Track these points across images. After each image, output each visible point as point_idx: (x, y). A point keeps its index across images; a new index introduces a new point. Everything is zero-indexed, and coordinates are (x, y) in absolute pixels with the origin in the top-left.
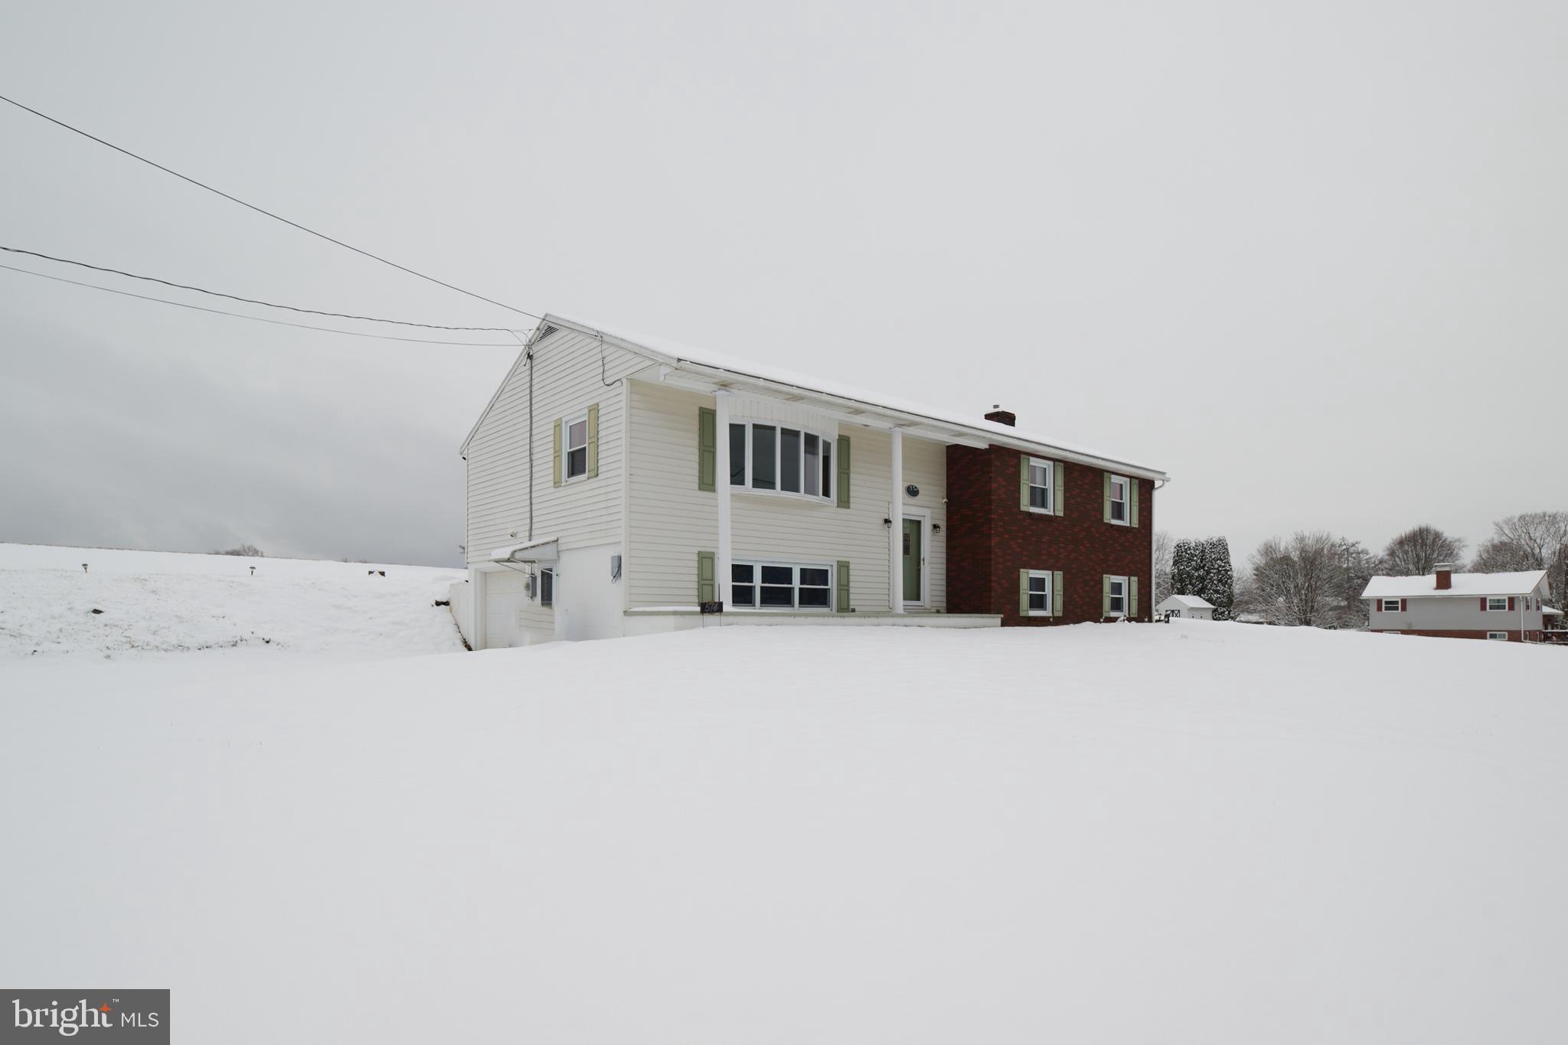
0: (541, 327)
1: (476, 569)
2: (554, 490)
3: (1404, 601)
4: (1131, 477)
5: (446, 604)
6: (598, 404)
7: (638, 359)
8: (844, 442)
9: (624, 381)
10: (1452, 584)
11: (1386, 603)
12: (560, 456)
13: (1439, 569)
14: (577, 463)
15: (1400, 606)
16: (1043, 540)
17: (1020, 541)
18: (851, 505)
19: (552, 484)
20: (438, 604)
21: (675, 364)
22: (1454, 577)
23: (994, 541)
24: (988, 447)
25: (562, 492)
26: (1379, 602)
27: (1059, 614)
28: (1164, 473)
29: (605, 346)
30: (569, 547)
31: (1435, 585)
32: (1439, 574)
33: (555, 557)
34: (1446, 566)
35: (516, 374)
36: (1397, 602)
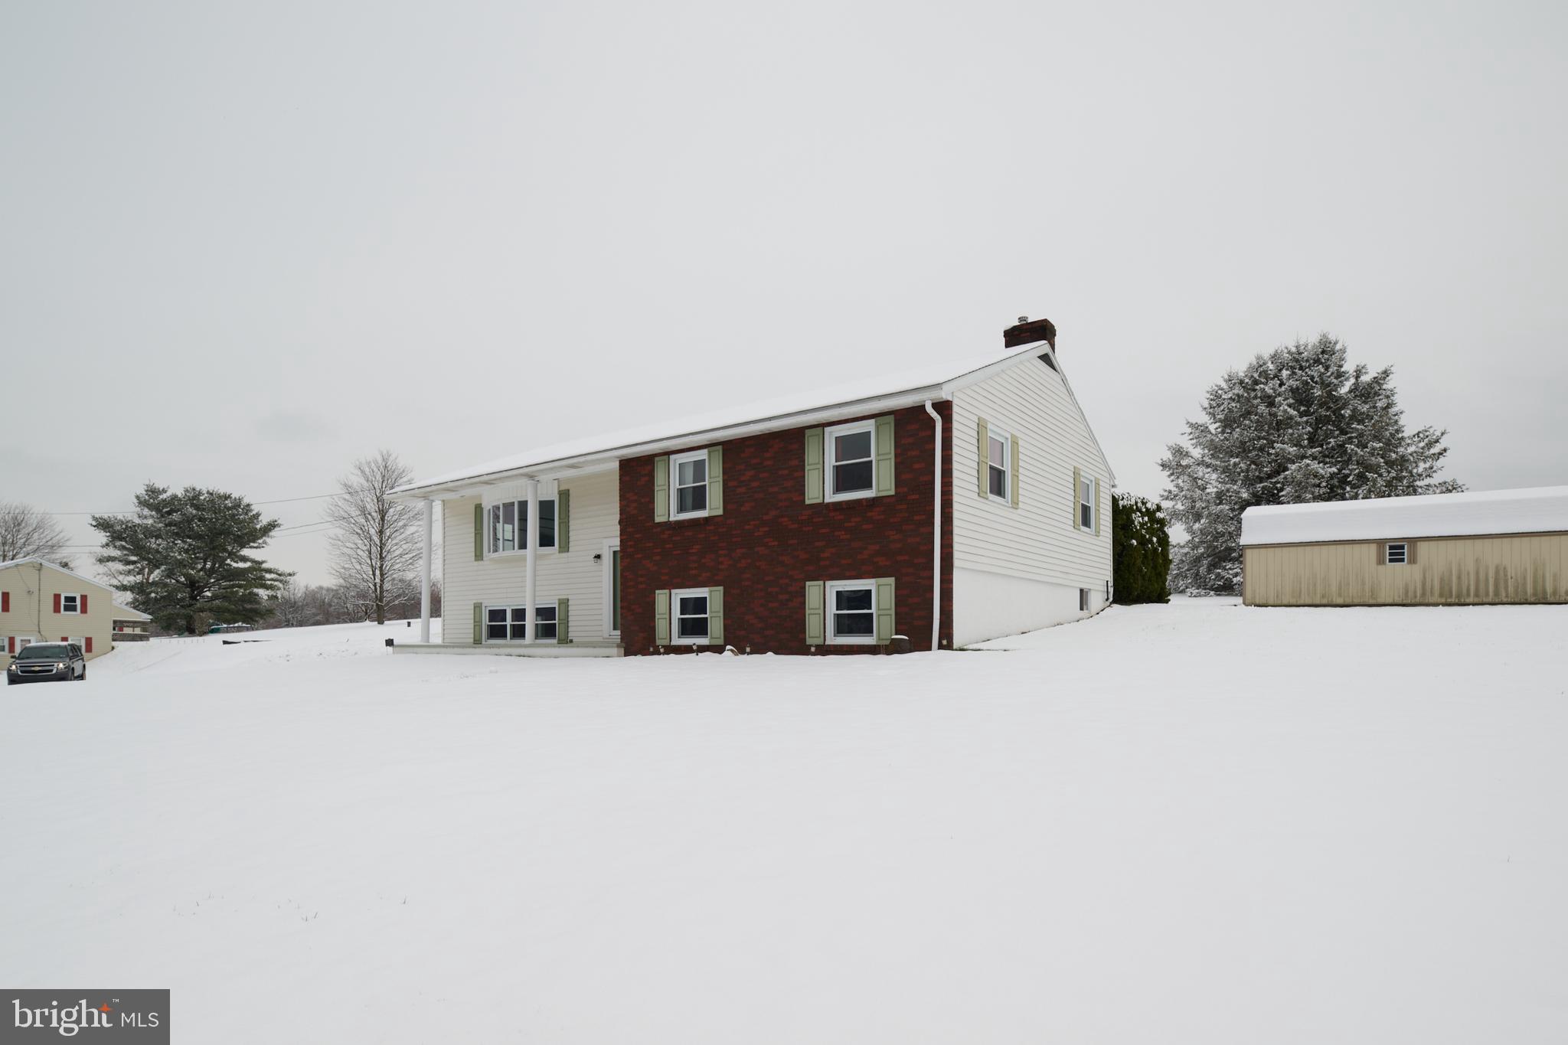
4: (873, 416)
8: (564, 495)
16: (691, 551)
17: (658, 558)
18: (565, 550)
27: (718, 641)
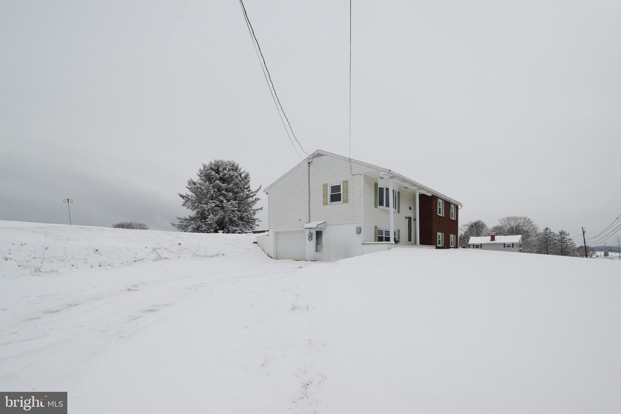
0: (315, 154)
1: (274, 231)
2: (323, 206)
3: (481, 245)
4: (454, 205)
5: (256, 243)
6: (348, 180)
7: (369, 169)
8: (399, 193)
9: (363, 175)
10: (495, 239)
11: (476, 245)
12: (327, 196)
13: (491, 234)
14: (336, 198)
15: (480, 246)
16: (441, 224)
17: (437, 224)
18: (400, 213)
19: (322, 204)
20: (255, 243)
21: (388, 171)
22: (496, 237)
23: (433, 223)
24: (431, 196)
25: (327, 207)
26: (474, 245)
27: (443, 246)
28: (461, 204)
29: (351, 163)
30: (332, 224)
31: (490, 239)
32: (492, 236)
33: (324, 227)
34: (493, 233)
35: (299, 167)
36: (479, 245)
